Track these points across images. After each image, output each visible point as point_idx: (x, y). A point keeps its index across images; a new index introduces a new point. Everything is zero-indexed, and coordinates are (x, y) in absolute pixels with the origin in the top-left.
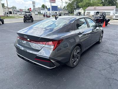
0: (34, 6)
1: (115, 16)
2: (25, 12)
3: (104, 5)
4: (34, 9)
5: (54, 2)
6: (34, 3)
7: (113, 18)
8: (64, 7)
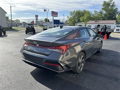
0: (37, 19)
1: (115, 30)
2: (28, 24)
3: (104, 20)
4: (37, 22)
5: (56, 16)
6: (37, 16)
7: (114, 32)
8: (66, 21)
